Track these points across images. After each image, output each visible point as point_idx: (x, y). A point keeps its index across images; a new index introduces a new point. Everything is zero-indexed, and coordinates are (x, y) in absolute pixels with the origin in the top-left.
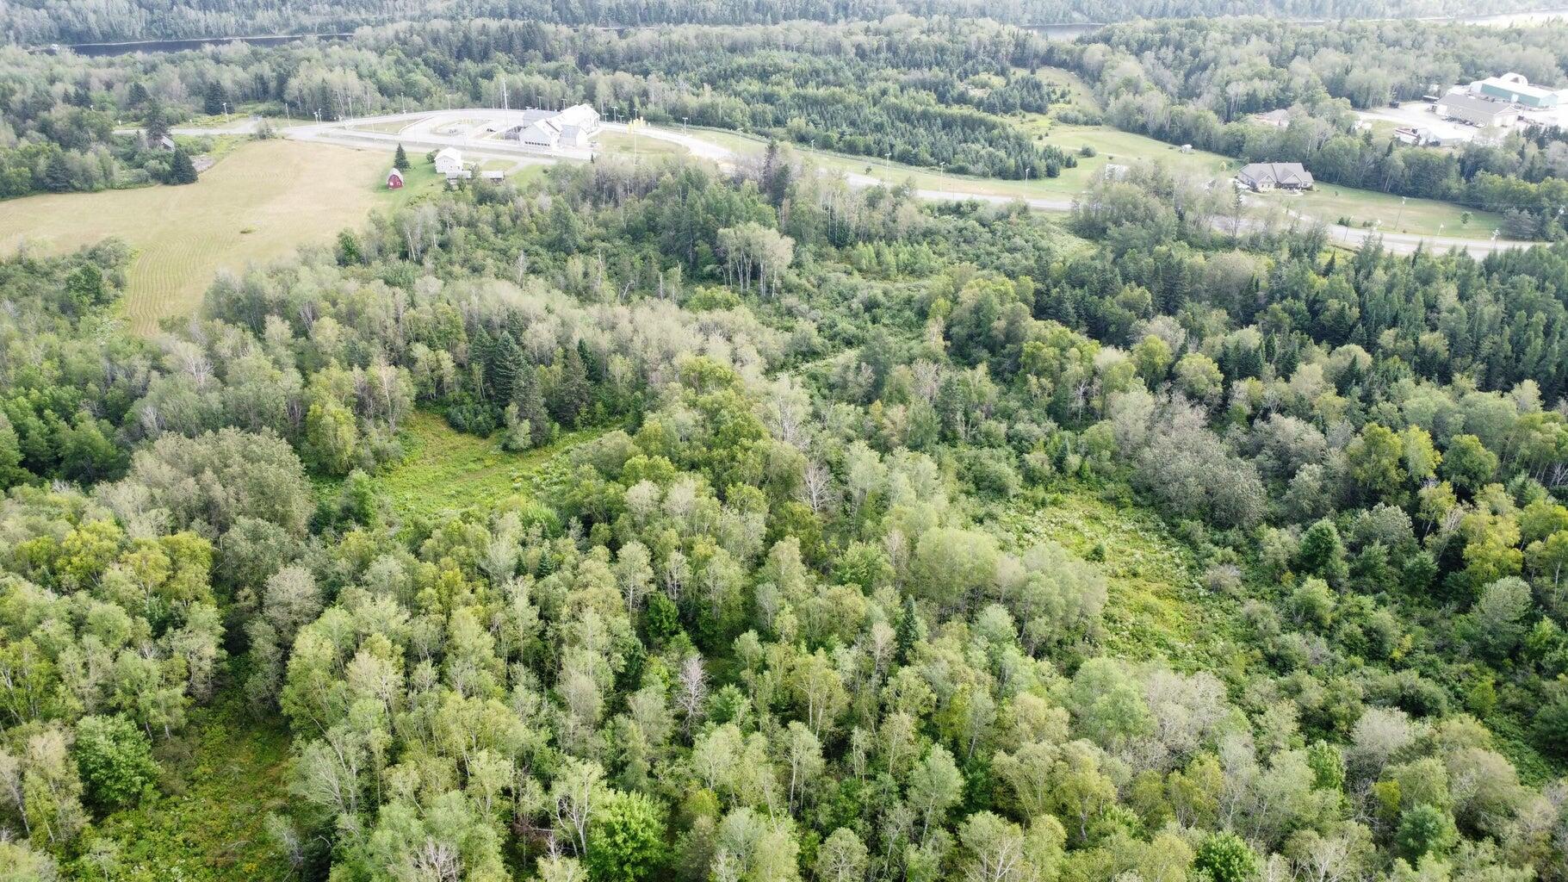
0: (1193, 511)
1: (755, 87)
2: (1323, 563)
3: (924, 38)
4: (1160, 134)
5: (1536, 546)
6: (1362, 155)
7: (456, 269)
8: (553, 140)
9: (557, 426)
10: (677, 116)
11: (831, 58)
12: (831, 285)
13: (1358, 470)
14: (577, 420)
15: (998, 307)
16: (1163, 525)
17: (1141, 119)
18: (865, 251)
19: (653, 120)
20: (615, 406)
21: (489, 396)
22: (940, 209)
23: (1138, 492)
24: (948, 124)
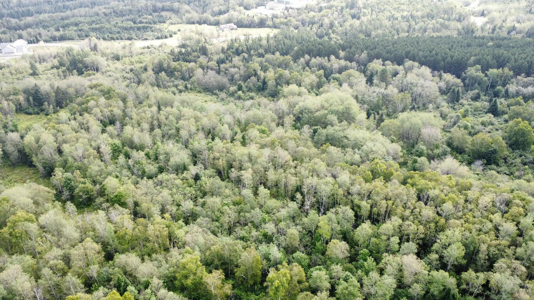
0: (216, 89)
1: (75, 28)
2: (241, 89)
3: (124, 8)
4: (198, 23)
8: (15, 50)
9: (58, 107)
10: (54, 39)
11: (96, 17)
12: (119, 68)
13: (246, 73)
14: (63, 105)
15: (164, 62)
16: (210, 93)
18: (126, 60)
19: (46, 41)
21: (35, 105)
22: (143, 48)
23: (203, 89)
24: (139, 29)
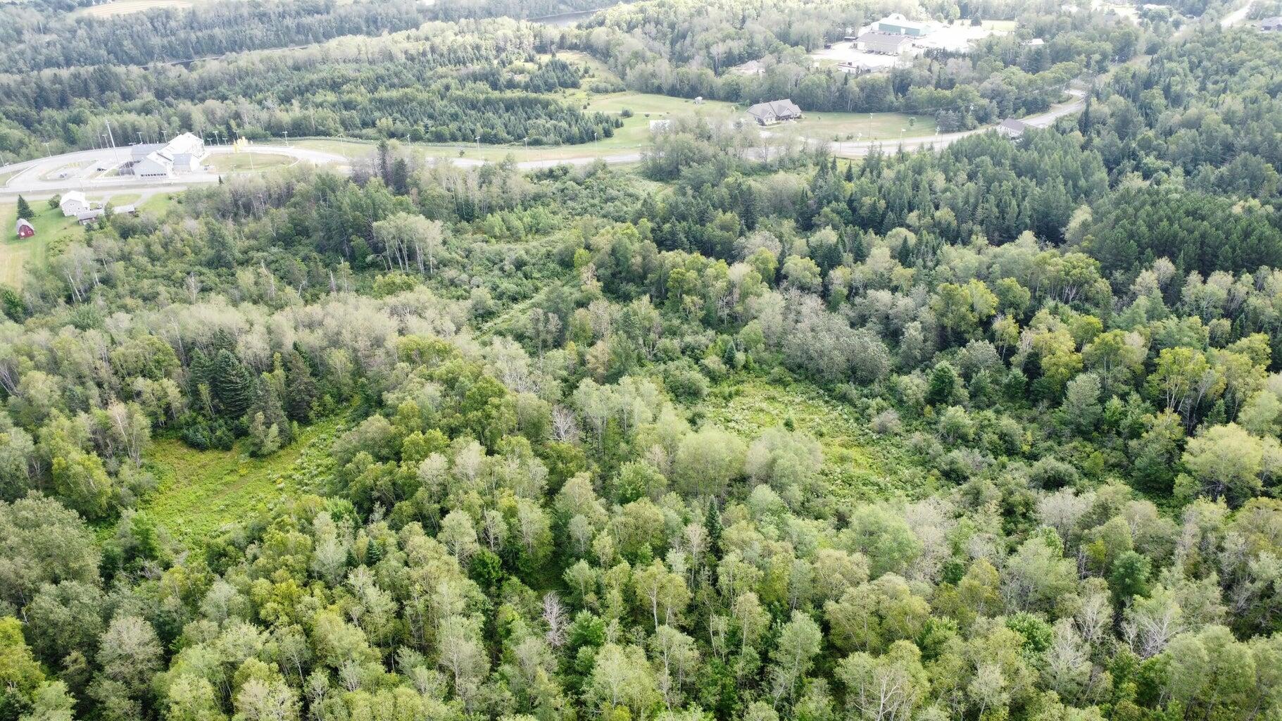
0: (841, 376)
1: (331, 97)
2: (950, 393)
3: (459, 39)
4: (674, 92)
5: (1087, 348)
6: (829, 87)
7: (129, 301)
8: (169, 168)
9: (295, 424)
10: (275, 132)
11: (387, 64)
12: (477, 253)
13: (945, 320)
14: (312, 414)
15: (630, 247)
16: (822, 392)
17: (656, 82)
18: (495, 220)
19: (253, 138)
20: (340, 395)
21: (218, 411)
22: (537, 177)
23: (791, 370)
24: (510, 106)
